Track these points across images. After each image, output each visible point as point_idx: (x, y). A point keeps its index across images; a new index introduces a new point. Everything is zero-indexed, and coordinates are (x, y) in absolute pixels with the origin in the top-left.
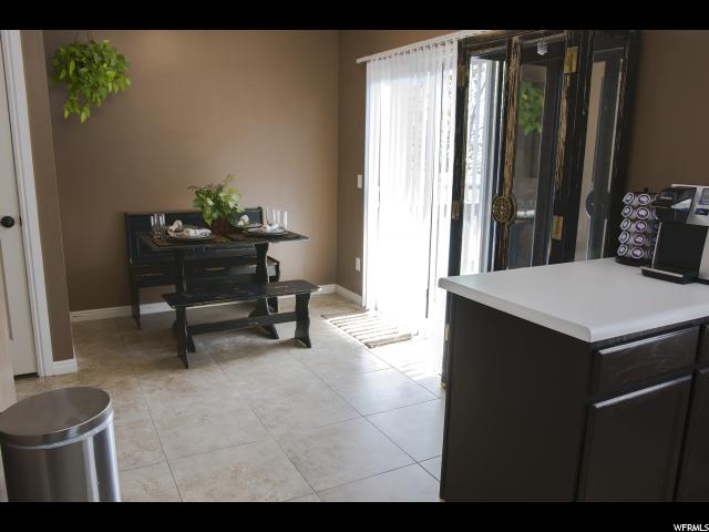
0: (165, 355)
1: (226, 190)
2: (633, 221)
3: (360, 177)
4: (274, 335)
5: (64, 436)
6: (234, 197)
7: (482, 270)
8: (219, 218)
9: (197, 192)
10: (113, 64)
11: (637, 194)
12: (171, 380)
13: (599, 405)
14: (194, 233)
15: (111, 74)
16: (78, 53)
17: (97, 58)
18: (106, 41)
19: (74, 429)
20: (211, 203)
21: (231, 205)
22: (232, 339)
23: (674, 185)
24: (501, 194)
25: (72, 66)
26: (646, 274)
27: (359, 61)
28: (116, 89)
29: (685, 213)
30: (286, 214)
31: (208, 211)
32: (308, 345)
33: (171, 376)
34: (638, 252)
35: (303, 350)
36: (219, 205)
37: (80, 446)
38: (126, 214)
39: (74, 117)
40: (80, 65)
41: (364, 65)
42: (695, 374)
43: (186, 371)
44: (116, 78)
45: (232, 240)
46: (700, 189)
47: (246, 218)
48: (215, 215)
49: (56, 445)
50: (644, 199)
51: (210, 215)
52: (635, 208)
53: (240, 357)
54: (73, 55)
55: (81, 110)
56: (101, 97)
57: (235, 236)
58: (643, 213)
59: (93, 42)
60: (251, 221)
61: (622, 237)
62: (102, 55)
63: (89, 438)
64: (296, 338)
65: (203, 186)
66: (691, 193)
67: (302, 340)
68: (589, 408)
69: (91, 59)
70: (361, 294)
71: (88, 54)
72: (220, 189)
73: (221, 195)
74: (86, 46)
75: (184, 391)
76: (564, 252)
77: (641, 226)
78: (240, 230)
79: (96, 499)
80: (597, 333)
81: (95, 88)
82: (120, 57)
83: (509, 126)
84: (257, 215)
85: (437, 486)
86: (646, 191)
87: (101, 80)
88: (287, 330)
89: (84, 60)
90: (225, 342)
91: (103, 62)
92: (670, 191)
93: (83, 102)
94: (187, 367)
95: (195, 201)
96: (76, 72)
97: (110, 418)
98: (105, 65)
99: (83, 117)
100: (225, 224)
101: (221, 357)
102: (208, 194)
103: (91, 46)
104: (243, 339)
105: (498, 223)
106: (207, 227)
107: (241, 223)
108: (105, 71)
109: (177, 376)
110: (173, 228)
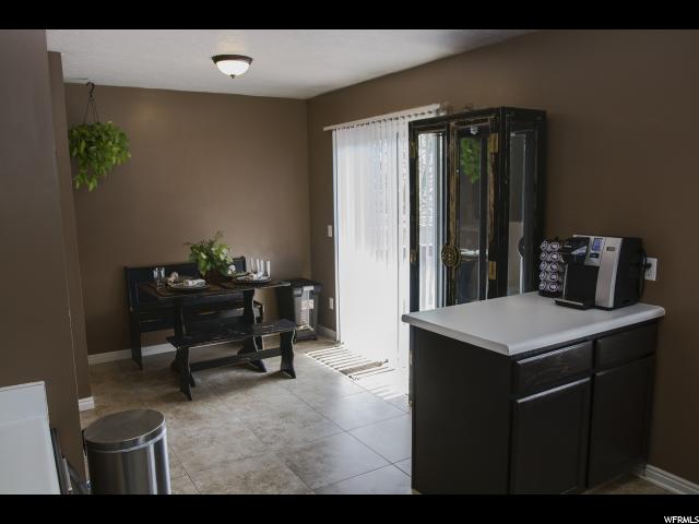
0: (169, 390)
1: (217, 245)
2: (549, 262)
3: (330, 227)
4: (262, 369)
5: (135, 443)
6: (224, 251)
7: (438, 306)
8: (212, 269)
9: (192, 248)
10: (117, 141)
11: (550, 242)
12: (179, 410)
13: (520, 401)
14: (192, 283)
15: (115, 149)
16: (88, 134)
17: (104, 138)
18: (110, 122)
19: (142, 437)
20: (204, 257)
21: (222, 258)
22: (226, 374)
23: (575, 236)
24: (448, 244)
25: (83, 145)
26: (559, 304)
27: (326, 129)
28: (119, 162)
29: (583, 257)
30: (268, 263)
31: (202, 264)
32: (293, 376)
33: (178, 407)
34: (554, 287)
35: (288, 381)
36: (211, 258)
37: (145, 451)
38: (126, 268)
39: (84, 187)
40: (90, 144)
41: (330, 132)
42: (593, 376)
43: (189, 403)
44: (119, 152)
45: (223, 287)
46: (592, 238)
47: (233, 268)
48: (208, 267)
49: (132, 449)
50: (555, 246)
51: (204, 267)
52: (549, 253)
53: (236, 389)
54: (83, 136)
55: (90, 181)
56: (107, 169)
57: (227, 285)
58: (555, 256)
59: (98, 123)
60: (237, 271)
61: (542, 275)
62: (107, 134)
63: (151, 445)
64: (281, 371)
65: (196, 242)
66: (586, 241)
67: (288, 371)
68: (513, 403)
69: (99, 138)
70: (335, 330)
71: (97, 135)
72: (211, 244)
73: (213, 249)
74: (92, 127)
75: (191, 419)
76: (499, 289)
77: (554, 267)
78: (230, 279)
79: (155, 493)
80: (514, 349)
81: (101, 162)
82: (122, 135)
83: (452, 191)
84: (241, 263)
85: (409, 480)
86: (556, 240)
87: (108, 156)
88: (273, 364)
89: (93, 140)
90: (220, 376)
91: (109, 140)
92: (572, 241)
93: (91, 174)
94: (190, 399)
95: (191, 255)
96: (86, 150)
97: (164, 431)
98: (110, 143)
99: (91, 186)
100: (217, 275)
101: (220, 390)
102: (201, 249)
103: (98, 127)
104: (236, 374)
105: (448, 268)
106: (202, 277)
107: (230, 273)
108: (111, 147)
109: (183, 408)
110: (172, 279)
